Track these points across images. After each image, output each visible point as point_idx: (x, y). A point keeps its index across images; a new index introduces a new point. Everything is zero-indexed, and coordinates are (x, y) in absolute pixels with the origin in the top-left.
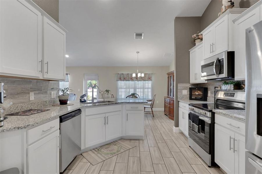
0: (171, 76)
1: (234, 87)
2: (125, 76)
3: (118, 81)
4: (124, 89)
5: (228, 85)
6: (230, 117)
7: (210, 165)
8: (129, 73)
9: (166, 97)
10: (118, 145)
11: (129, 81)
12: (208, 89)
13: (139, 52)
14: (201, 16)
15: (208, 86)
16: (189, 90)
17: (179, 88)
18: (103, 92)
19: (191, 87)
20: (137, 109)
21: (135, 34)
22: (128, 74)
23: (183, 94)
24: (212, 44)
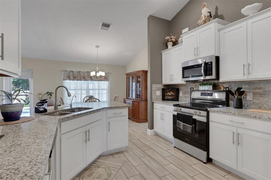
0: (129, 77)
1: (213, 88)
2: (76, 75)
3: (66, 80)
4: (74, 91)
5: (206, 86)
6: (233, 114)
7: (205, 162)
8: (81, 71)
9: (125, 99)
10: (102, 166)
11: (81, 80)
12: (180, 90)
13: (99, 47)
14: (170, 20)
15: (179, 87)
16: (162, 91)
17: (153, 89)
18: (41, 95)
19: (163, 88)
20: (121, 114)
21: (102, 23)
22: (79, 72)
23: (157, 95)
24: (196, 48)
